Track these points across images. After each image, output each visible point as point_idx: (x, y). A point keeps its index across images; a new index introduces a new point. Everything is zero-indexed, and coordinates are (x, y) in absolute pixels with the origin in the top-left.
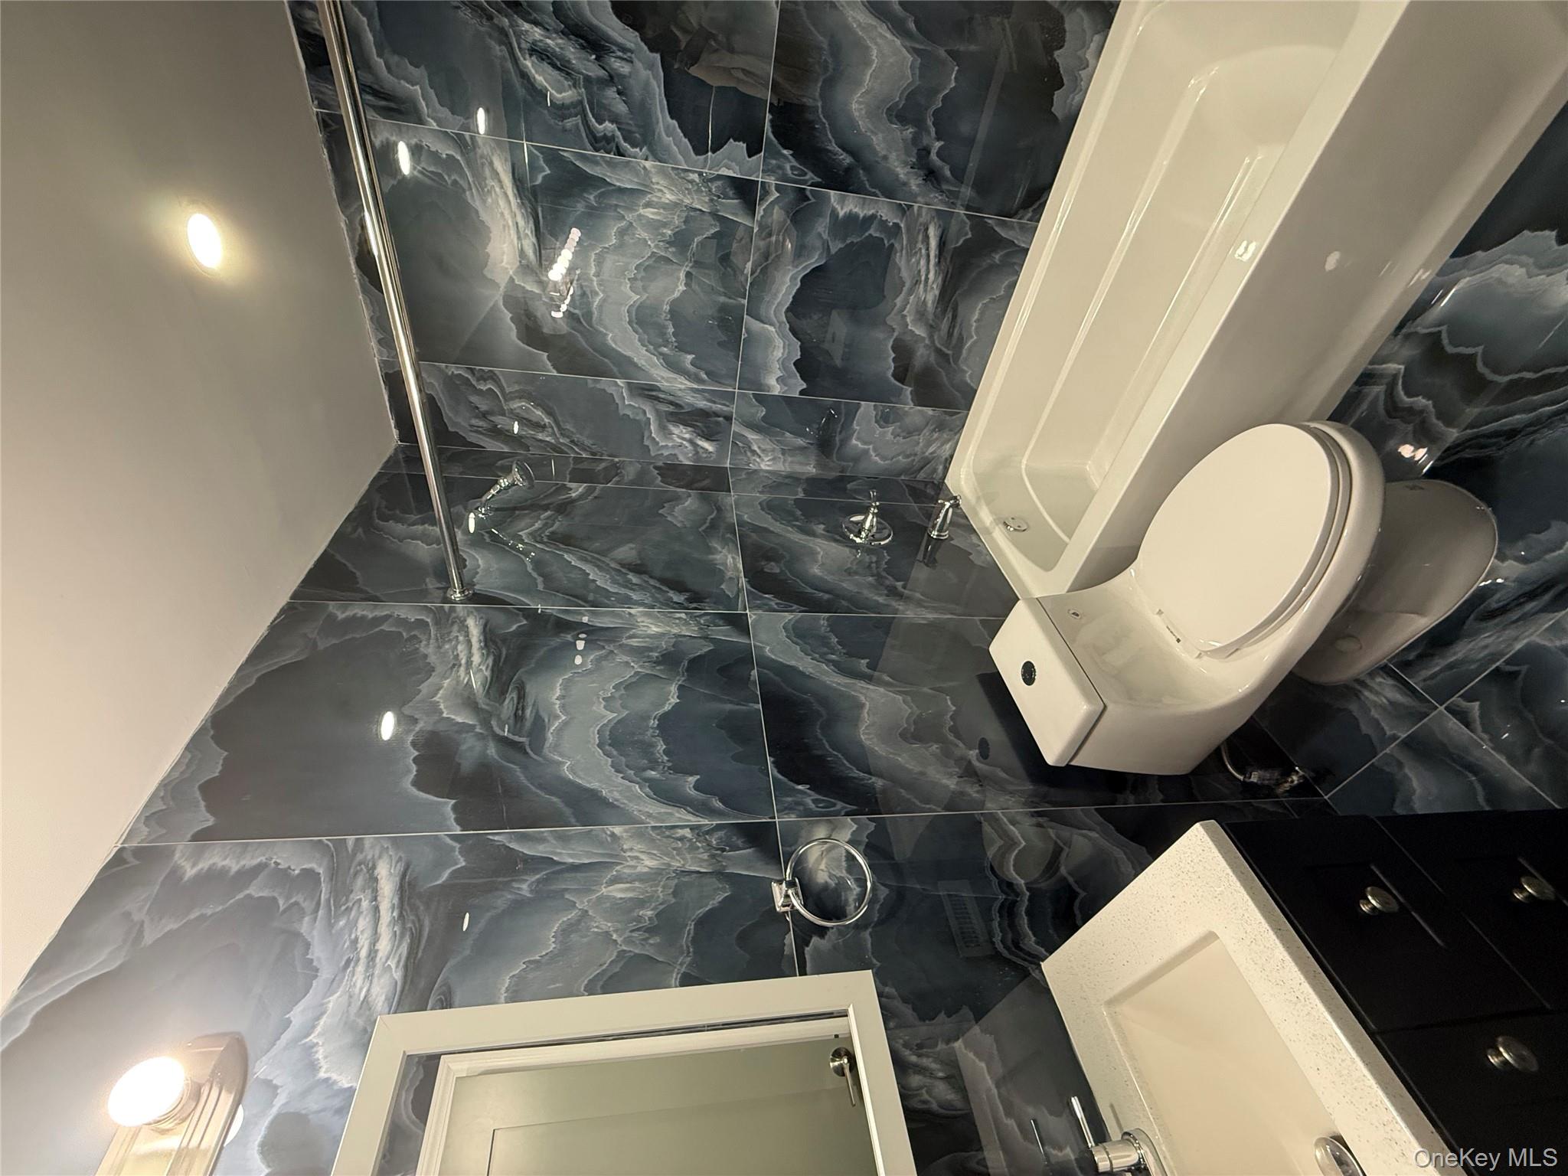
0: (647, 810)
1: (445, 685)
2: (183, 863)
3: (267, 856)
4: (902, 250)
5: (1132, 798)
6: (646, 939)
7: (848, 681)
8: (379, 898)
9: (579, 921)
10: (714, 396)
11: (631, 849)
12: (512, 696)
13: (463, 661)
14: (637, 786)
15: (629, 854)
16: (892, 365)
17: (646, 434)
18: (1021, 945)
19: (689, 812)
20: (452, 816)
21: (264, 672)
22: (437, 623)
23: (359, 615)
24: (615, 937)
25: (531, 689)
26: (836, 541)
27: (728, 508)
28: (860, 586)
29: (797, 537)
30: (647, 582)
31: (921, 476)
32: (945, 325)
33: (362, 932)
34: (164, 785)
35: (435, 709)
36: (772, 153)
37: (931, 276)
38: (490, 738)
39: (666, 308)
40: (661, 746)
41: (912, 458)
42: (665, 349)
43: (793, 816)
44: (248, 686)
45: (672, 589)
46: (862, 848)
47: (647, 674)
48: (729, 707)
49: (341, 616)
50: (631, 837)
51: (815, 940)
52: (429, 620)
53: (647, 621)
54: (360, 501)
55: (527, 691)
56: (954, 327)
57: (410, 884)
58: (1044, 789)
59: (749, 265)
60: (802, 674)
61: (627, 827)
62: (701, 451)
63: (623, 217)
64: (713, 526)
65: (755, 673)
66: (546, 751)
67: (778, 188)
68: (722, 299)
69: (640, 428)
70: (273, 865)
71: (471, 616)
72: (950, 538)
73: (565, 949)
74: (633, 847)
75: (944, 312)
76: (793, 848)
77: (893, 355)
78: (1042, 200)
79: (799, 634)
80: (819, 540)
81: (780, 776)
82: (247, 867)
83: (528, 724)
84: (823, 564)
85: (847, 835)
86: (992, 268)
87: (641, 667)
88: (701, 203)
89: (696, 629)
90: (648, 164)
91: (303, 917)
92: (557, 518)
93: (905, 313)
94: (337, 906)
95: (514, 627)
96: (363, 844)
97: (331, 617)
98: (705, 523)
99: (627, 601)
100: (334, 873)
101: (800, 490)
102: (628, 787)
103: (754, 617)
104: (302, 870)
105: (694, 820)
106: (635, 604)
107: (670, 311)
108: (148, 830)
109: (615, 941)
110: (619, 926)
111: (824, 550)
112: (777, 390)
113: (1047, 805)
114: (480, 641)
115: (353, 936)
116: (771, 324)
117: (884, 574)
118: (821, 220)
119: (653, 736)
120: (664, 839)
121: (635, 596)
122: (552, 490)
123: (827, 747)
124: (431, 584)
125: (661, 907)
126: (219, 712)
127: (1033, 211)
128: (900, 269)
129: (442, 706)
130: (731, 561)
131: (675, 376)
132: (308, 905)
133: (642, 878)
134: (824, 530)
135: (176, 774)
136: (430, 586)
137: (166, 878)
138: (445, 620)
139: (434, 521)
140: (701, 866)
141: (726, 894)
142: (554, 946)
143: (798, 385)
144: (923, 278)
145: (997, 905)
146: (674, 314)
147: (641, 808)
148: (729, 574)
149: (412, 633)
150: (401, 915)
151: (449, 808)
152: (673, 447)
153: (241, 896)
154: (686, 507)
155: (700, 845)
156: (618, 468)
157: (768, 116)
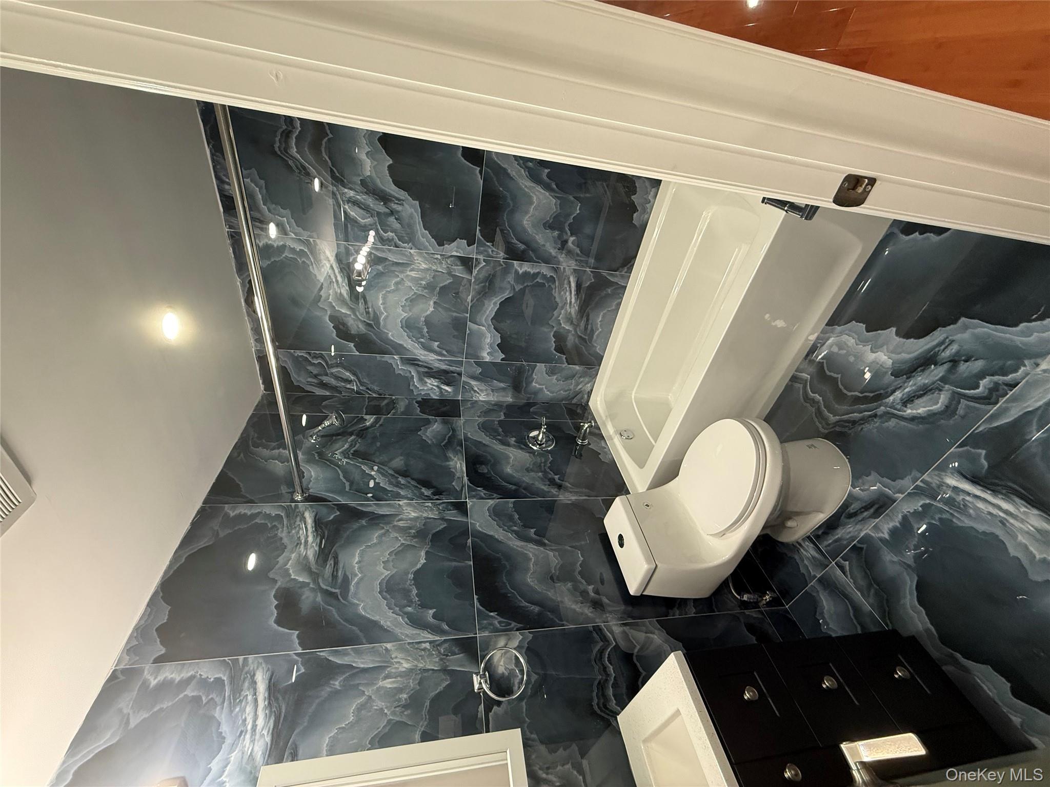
0: (406, 632)
1: (292, 557)
2: (149, 677)
3: (195, 671)
4: (555, 289)
5: (678, 612)
6: (403, 712)
7: (523, 543)
8: (257, 694)
9: (366, 703)
10: (451, 363)
11: (396, 657)
12: (331, 562)
13: (303, 541)
14: (400, 617)
15: (395, 660)
16: (554, 344)
17: (411, 383)
18: (608, 707)
19: (429, 633)
20: (297, 641)
21: (189, 554)
22: (288, 516)
23: (242, 513)
24: (386, 711)
25: (342, 558)
26: (521, 449)
27: (459, 428)
28: (535, 480)
29: (499, 447)
30: (409, 483)
31: (574, 401)
32: (582, 324)
33: (248, 714)
34: (136, 629)
35: (286, 573)
36: (480, 244)
37: (573, 300)
38: (318, 590)
39: (423, 319)
40: (415, 591)
41: (568, 392)
42: (422, 340)
43: (487, 632)
44: (181, 563)
45: (424, 487)
46: (524, 651)
47: (408, 545)
48: (454, 564)
49: (232, 514)
50: (396, 649)
51: (495, 708)
52: (283, 514)
53: (409, 509)
54: (242, 434)
55: (339, 559)
56: (588, 325)
57: (274, 684)
58: (630, 608)
59: (470, 298)
60: (497, 540)
61: (394, 643)
62: (444, 391)
63: (398, 276)
64: (450, 442)
65: (470, 541)
66: (350, 598)
67: (484, 260)
68: (455, 314)
69: (408, 380)
70: (199, 676)
71: (308, 511)
72: (589, 444)
73: (359, 720)
74: (397, 656)
75: (582, 317)
76: (486, 652)
77: (554, 340)
78: (632, 263)
79: (496, 513)
80: (512, 449)
81: (481, 608)
82: (184, 678)
83: (339, 581)
84: (513, 465)
85: (516, 643)
86: (607, 295)
87: (405, 540)
88: (442, 268)
89: (437, 513)
90: (412, 251)
91: (216, 707)
92: (357, 441)
93: (559, 318)
94: (235, 700)
95: (332, 517)
96: (248, 661)
97: (226, 515)
98: (445, 440)
99: (398, 496)
100: (232, 679)
101: (502, 413)
102: (396, 618)
103: (471, 503)
104: (215, 678)
105: (431, 637)
106: (402, 498)
107: (425, 321)
108: (128, 657)
109: (386, 713)
110: (389, 705)
111: (514, 455)
112: (488, 359)
113: (630, 619)
114: (312, 527)
115: (244, 717)
116: (483, 326)
117: (548, 470)
118: (509, 275)
119: (411, 585)
120: (415, 651)
121: (402, 493)
122: (355, 421)
123: (508, 587)
124: (284, 489)
125: (412, 692)
126: (165, 581)
127: (628, 268)
128: (555, 298)
129: (291, 571)
130: (459, 465)
131: (428, 353)
132: (218, 700)
133: (401, 675)
134: (515, 441)
135: (143, 622)
136: (284, 492)
137: (140, 687)
138: (293, 514)
139: (284, 446)
140: (434, 666)
141: (448, 683)
142: (353, 718)
143: (499, 356)
144: (568, 302)
145: (596, 683)
146: (427, 322)
147: (403, 631)
148: (458, 475)
149: (274, 524)
150: (269, 703)
151: (295, 637)
152: (428, 390)
153: (181, 696)
154: (435, 429)
155: (434, 653)
156: (394, 403)
157: (478, 228)
